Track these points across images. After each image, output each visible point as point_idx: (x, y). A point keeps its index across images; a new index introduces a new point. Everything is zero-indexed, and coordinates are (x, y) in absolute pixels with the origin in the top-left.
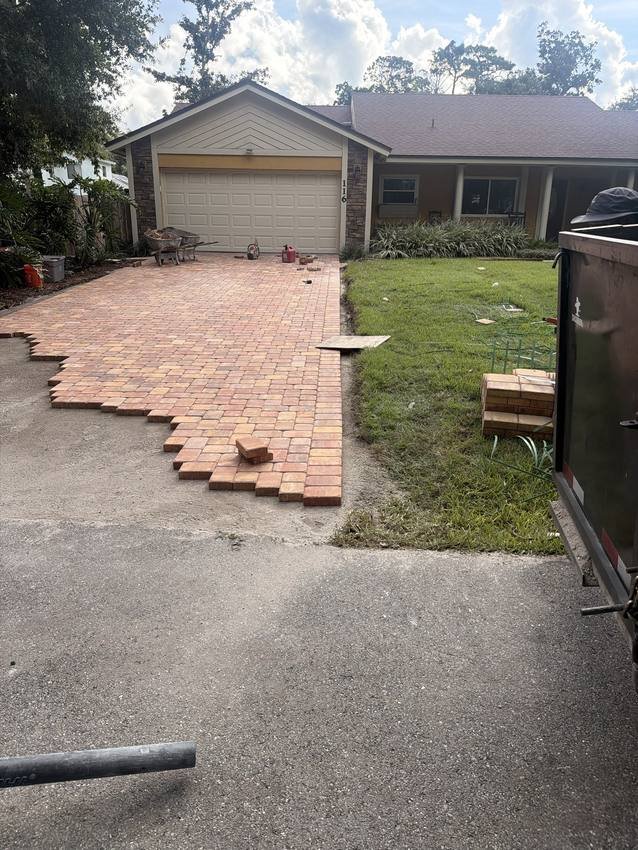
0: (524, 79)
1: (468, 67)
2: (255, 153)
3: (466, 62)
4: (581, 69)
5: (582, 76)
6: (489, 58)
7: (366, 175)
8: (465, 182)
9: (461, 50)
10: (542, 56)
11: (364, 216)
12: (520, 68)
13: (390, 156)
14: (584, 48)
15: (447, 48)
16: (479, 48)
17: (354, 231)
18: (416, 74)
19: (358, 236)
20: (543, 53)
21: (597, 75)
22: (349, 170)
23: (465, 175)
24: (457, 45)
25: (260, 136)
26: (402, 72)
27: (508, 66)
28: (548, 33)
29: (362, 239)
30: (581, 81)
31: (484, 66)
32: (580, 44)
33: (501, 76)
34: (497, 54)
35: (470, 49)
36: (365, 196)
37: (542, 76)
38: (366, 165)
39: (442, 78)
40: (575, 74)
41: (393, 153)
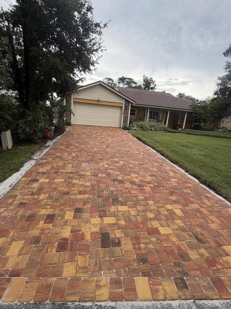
0: (139, 87)
1: (126, 83)
2: (101, 100)
3: (126, 81)
4: (152, 86)
5: (153, 87)
6: (132, 81)
7: (129, 108)
9: (125, 78)
10: (144, 82)
11: (128, 118)
12: (138, 84)
13: (136, 104)
14: (153, 81)
15: (122, 78)
16: (129, 79)
17: (125, 122)
18: (114, 83)
19: (126, 123)
20: (144, 81)
21: (156, 88)
22: (125, 107)
23: (150, 110)
24: (124, 77)
25: (102, 96)
26: (111, 82)
27: (136, 83)
28: (145, 77)
29: (127, 124)
30: (152, 88)
31: (130, 83)
32: (152, 80)
33: (134, 85)
34: (133, 80)
35: (127, 79)
36: (128, 113)
37: (144, 86)
38: (129, 105)
39: (120, 84)
40: (151, 87)
41: (136, 103)
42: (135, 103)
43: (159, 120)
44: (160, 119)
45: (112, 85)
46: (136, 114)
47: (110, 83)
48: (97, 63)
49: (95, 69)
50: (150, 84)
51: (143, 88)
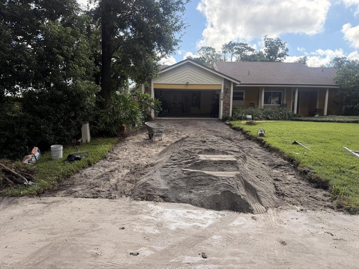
0: (259, 55)
1: (237, 51)
2: (190, 83)
3: (236, 48)
4: (280, 51)
5: (282, 54)
6: (245, 47)
7: (230, 91)
8: (265, 92)
9: (234, 44)
11: (229, 105)
12: (257, 51)
14: (282, 44)
15: (229, 44)
16: (241, 44)
17: (226, 110)
18: (217, 52)
19: (227, 112)
20: (266, 46)
21: (287, 53)
22: (224, 89)
23: (265, 90)
24: (232, 43)
25: (192, 78)
26: (211, 52)
27: (252, 50)
28: (268, 39)
29: (229, 113)
31: (243, 50)
32: (280, 43)
33: (250, 53)
34: (248, 46)
35: (237, 44)
36: (230, 98)
37: (266, 53)
38: (230, 87)
39: (227, 54)
40: (279, 53)
41: (241, 83)
42: (239, 83)
43: (283, 104)
44: (285, 103)
45: (214, 57)
46: (244, 98)
47: (209, 54)
48: (180, 41)
49: (179, 48)
50: (277, 49)
51: (265, 56)
